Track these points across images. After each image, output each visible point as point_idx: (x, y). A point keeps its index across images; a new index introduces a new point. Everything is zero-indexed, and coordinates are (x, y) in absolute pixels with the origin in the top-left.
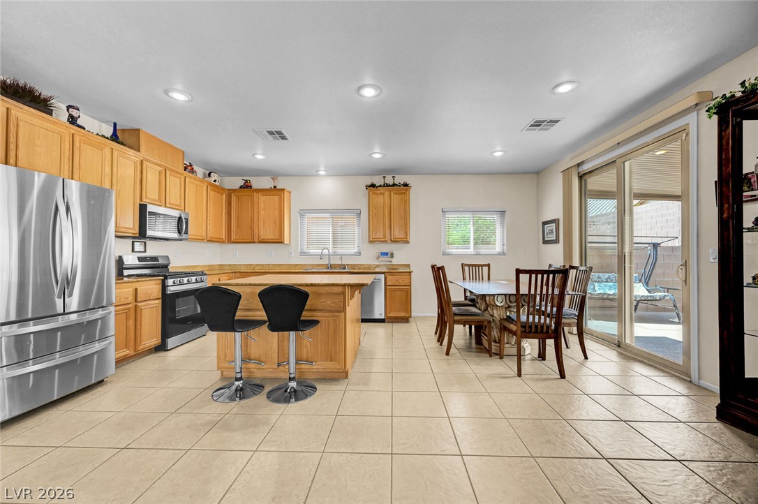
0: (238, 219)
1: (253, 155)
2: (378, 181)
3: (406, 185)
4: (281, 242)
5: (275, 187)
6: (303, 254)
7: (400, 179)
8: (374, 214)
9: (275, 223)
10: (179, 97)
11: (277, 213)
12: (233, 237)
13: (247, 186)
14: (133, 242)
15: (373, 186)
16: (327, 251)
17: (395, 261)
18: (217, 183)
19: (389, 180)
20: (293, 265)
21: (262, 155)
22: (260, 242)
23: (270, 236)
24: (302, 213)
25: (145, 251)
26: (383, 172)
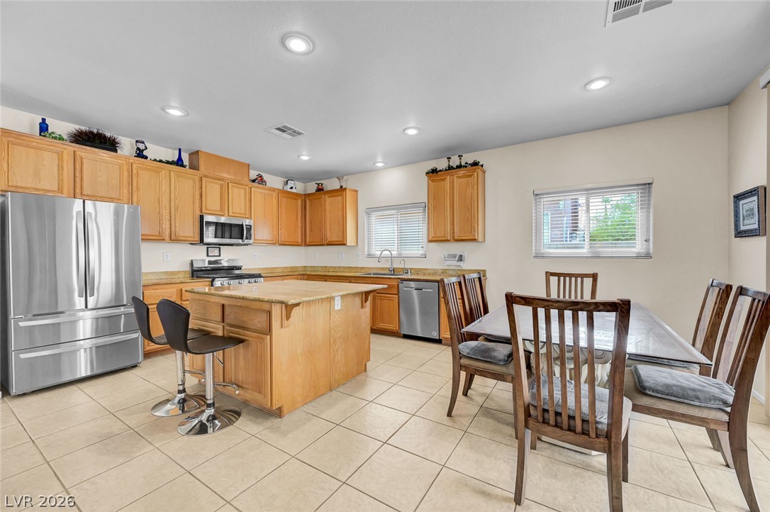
0: (311, 223)
1: (298, 156)
2: (442, 164)
3: (475, 164)
4: (344, 244)
5: (341, 187)
6: (370, 256)
7: (469, 158)
8: (434, 206)
9: (339, 224)
10: (175, 113)
11: (340, 213)
12: (308, 240)
13: (320, 190)
14: (208, 248)
15: (434, 171)
16: (388, 253)
17: (465, 266)
18: (294, 190)
19: (455, 161)
20: (360, 268)
21: (307, 156)
22: (328, 245)
23: (334, 238)
24: (369, 211)
25: (220, 256)
26: (447, 152)
